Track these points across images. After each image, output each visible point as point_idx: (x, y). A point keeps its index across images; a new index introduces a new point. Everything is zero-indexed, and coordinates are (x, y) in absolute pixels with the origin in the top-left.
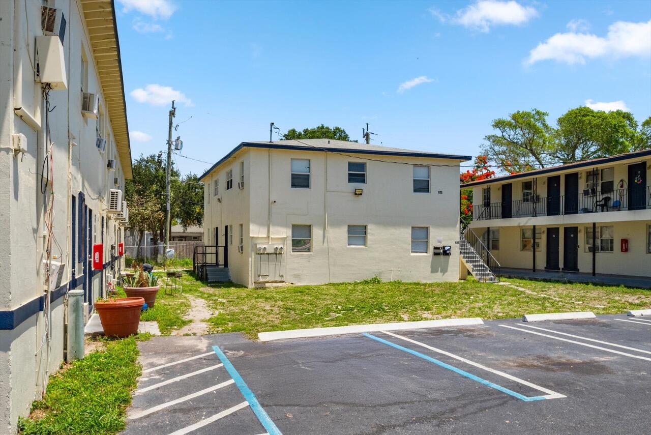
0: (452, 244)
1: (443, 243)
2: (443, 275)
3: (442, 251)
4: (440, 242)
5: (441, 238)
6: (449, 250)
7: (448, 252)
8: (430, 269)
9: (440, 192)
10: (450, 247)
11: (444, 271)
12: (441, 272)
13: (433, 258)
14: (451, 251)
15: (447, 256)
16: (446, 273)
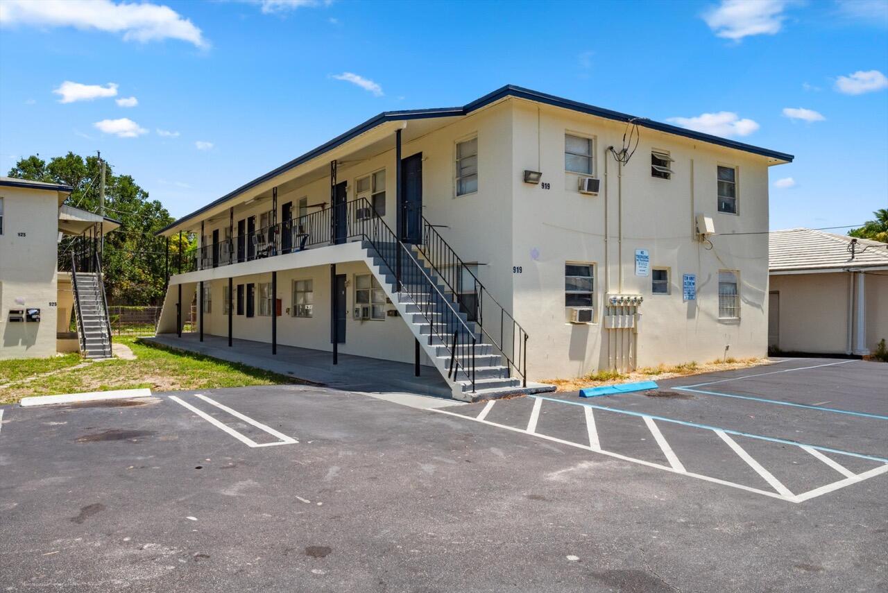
0: (43, 306)
1: (25, 304)
2: (27, 348)
3: (24, 316)
4: (21, 303)
5: (23, 298)
6: (35, 314)
7: (34, 317)
8: (3, 342)
9: (22, 234)
10: (39, 310)
11: (29, 342)
12: (23, 344)
13: (7, 324)
14: (42, 316)
15: (35, 323)
16: (33, 347)
